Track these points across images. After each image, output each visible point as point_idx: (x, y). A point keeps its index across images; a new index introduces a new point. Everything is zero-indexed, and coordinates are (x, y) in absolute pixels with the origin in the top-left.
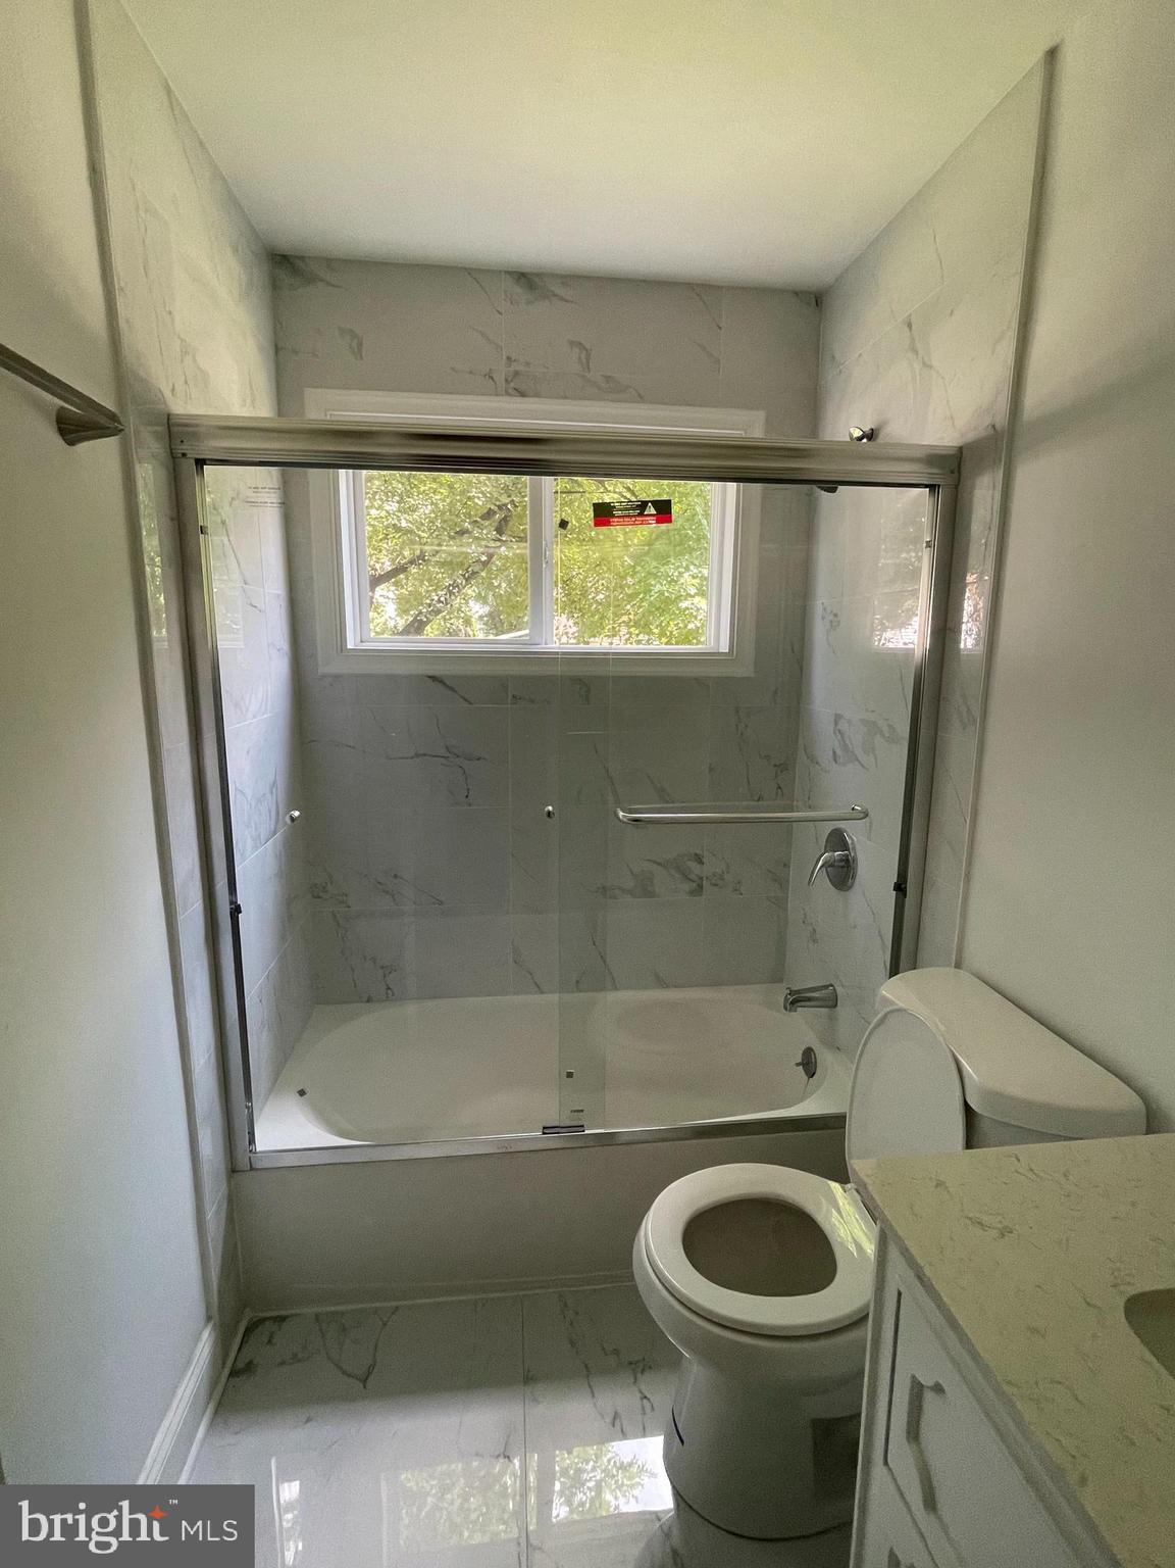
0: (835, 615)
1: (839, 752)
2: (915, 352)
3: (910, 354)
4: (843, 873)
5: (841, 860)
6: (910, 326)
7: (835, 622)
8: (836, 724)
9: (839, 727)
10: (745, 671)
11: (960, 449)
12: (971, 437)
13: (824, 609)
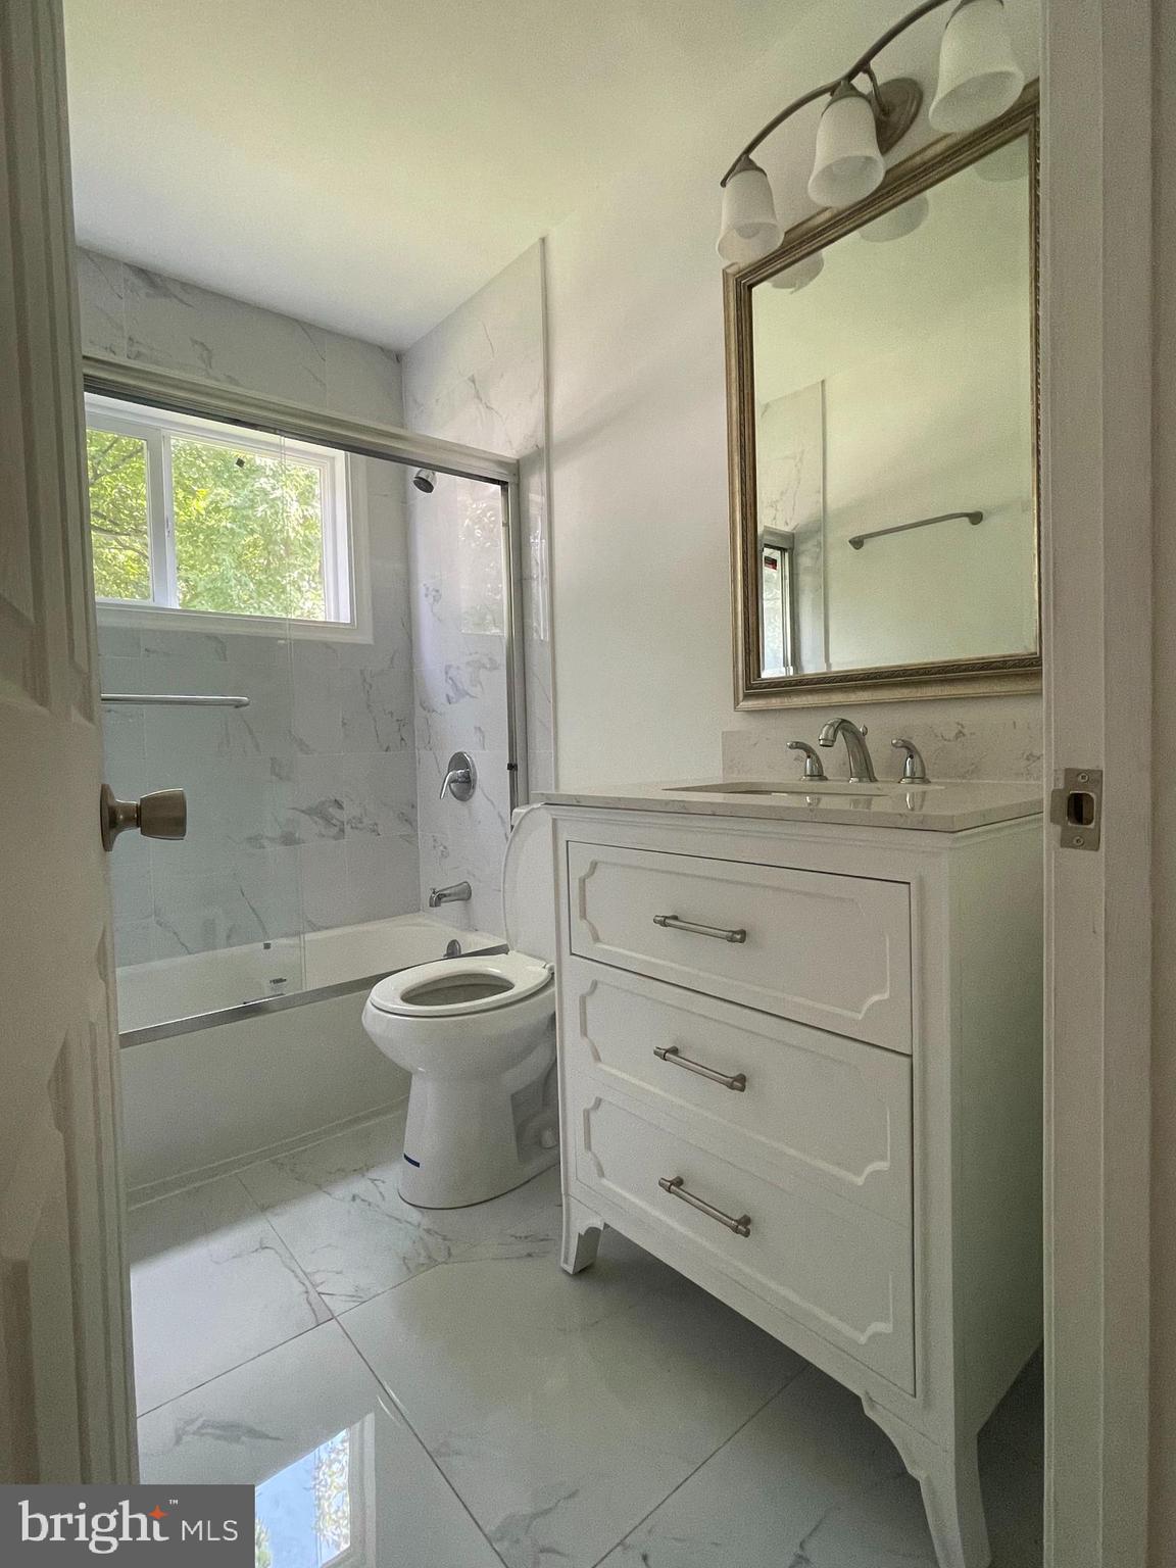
0: (437, 591)
1: (451, 694)
2: (479, 398)
3: (476, 400)
4: (465, 785)
5: (463, 776)
6: (473, 382)
7: (437, 596)
8: (447, 673)
9: (449, 675)
10: (366, 638)
11: (518, 461)
12: (526, 452)
13: (427, 589)
